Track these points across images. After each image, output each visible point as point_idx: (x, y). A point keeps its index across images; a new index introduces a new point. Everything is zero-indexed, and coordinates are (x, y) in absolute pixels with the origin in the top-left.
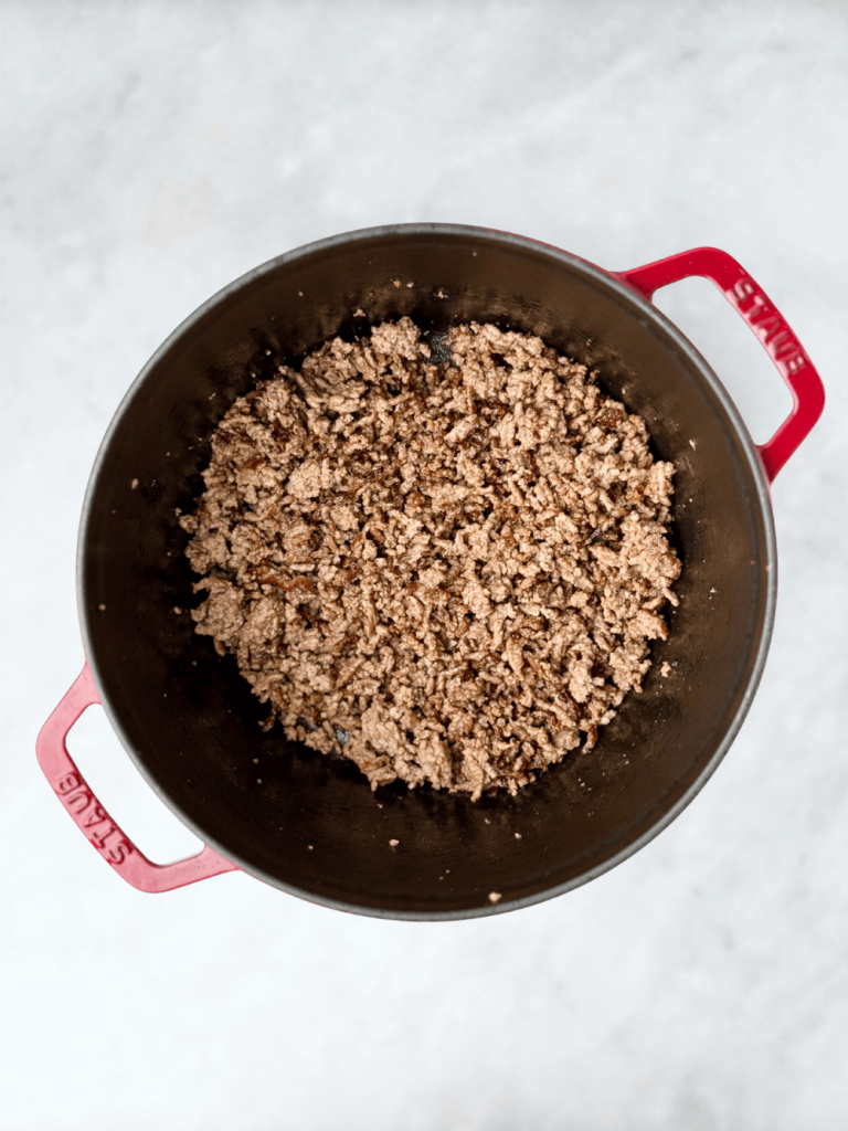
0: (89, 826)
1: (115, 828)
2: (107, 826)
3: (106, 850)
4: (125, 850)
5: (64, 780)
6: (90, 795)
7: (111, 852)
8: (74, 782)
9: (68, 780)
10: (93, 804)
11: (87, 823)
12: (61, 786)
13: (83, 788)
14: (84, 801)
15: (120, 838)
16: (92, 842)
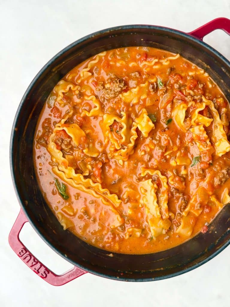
0: (32, 266)
1: (42, 265)
2: (39, 265)
3: (40, 274)
4: (47, 272)
5: (20, 251)
6: (31, 255)
7: (42, 274)
8: (24, 252)
9: (22, 251)
10: (33, 258)
11: (31, 265)
12: (20, 253)
13: (28, 253)
14: (29, 258)
15: (44, 269)
16: (34, 271)
